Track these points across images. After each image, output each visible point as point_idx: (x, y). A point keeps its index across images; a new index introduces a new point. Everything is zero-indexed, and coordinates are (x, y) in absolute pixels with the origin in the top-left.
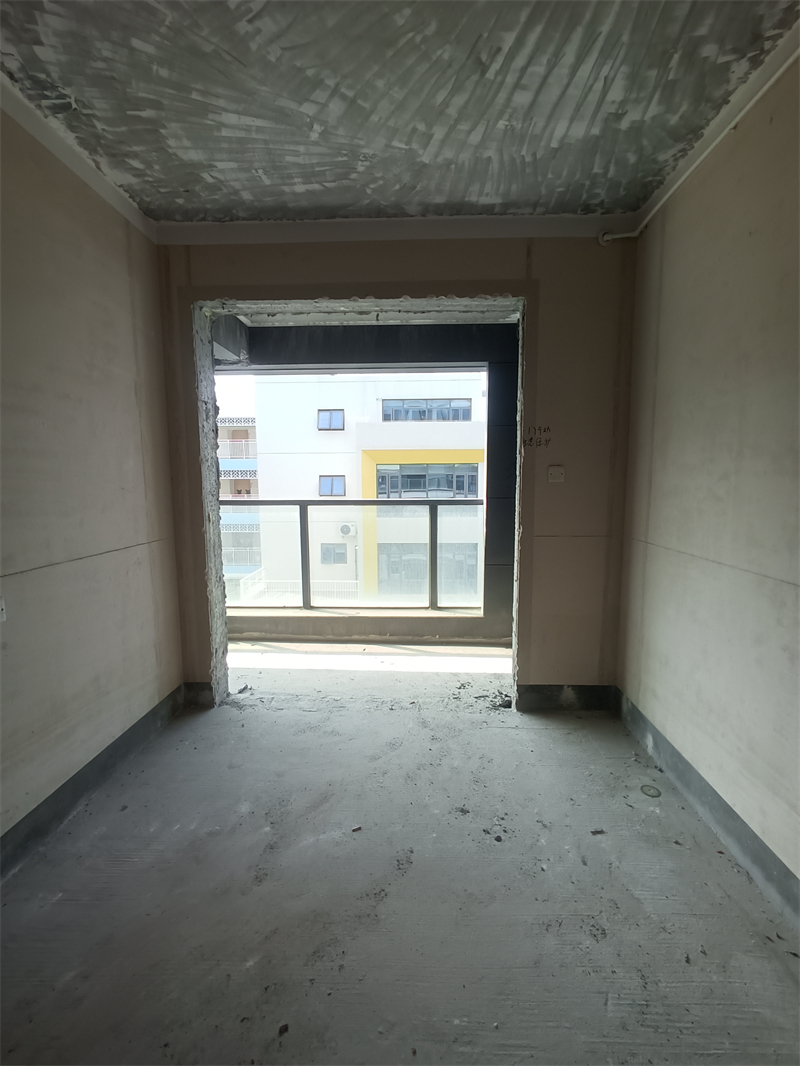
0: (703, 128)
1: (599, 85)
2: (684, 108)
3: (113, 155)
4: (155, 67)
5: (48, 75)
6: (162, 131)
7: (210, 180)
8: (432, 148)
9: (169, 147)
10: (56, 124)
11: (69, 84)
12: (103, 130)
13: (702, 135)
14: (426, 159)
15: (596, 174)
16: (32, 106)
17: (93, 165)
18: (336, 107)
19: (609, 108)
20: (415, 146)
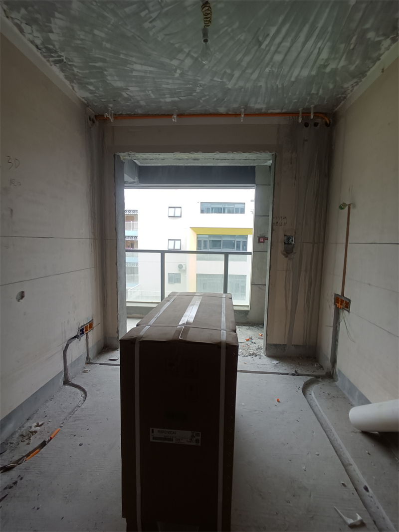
0: (366, 72)
1: (316, 51)
2: (357, 62)
3: (80, 84)
4: (104, 43)
5: (54, 46)
6: (105, 72)
7: (126, 95)
8: (233, 81)
9: (108, 80)
10: (56, 69)
11: (63, 51)
12: (77, 72)
13: (366, 75)
14: (230, 86)
15: (313, 94)
16: (45, 60)
17: (71, 88)
18: (188, 62)
19: (320, 62)
20: (225, 80)
